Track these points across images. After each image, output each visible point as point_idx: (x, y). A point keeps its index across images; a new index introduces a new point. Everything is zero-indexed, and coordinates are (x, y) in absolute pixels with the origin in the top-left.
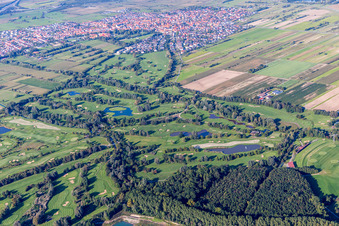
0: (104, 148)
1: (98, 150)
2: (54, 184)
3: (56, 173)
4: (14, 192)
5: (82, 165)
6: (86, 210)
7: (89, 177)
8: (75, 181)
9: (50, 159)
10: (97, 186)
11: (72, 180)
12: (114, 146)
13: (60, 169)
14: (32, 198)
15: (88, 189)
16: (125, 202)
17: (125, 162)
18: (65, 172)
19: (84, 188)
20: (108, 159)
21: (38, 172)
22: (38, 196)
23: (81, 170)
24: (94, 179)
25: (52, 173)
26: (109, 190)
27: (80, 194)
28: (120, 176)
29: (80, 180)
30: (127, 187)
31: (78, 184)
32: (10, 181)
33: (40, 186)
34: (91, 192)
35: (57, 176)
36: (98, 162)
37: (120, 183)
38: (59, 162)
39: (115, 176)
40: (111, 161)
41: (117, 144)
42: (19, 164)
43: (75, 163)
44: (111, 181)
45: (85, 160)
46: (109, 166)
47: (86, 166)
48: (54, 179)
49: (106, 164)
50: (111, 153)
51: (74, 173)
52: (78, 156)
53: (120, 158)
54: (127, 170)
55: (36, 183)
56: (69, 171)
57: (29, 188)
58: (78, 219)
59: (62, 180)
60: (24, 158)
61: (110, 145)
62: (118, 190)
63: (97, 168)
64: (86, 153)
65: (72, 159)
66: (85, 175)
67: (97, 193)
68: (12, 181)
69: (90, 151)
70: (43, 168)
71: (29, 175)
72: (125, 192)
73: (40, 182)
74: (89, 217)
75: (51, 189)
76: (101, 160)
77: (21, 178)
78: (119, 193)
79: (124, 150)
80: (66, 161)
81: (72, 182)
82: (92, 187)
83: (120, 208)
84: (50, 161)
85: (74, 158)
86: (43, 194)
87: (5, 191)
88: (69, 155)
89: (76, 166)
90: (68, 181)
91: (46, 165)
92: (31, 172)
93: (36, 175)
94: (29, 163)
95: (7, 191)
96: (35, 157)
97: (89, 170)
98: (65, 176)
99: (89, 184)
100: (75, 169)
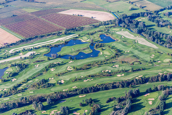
2: (132, 101)
3: (138, 91)
4: (96, 101)
5: (165, 88)
7: (167, 102)
8: (154, 102)
9: (138, 75)
11: (151, 101)
13: (143, 88)
14: (109, 110)
15: (163, 113)
18: (147, 92)
19: (158, 112)
21: (123, 87)
22: (115, 109)
23: (163, 92)
25: (134, 90)
29: (159, 102)
31: (155, 106)
32: (96, 89)
33: (120, 100)
35: (139, 94)
38: (145, 80)
42: (110, 75)
43: (159, 84)
47: (167, 90)
48: (135, 96)
51: (155, 94)
52: (165, 79)
55: (117, 97)
56: (152, 91)
57: (110, 100)
59: (142, 99)
60: (116, 70)
65: (158, 80)
66: (164, 99)
68: (98, 90)
70: (129, 84)
71: (114, 87)
73: (121, 97)
77: (107, 88)
80: (152, 81)
81: (150, 103)
84: (137, 78)
85: (160, 79)
86: (120, 109)
87: (88, 98)
88: (156, 76)
89: (159, 88)
90: (147, 101)
91: (133, 81)
92: (117, 85)
93: (121, 89)
94: (119, 75)
95: (91, 99)
96: (126, 71)
97: (170, 94)
98: (146, 95)
99: (164, 109)
100: (157, 90)
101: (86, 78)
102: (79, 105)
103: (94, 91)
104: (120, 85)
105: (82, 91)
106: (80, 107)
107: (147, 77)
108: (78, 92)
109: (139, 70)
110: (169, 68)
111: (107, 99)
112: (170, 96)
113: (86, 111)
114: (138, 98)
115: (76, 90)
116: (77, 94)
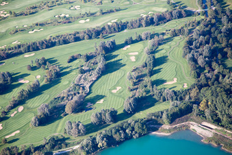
0: (190, 14)
1: (180, 16)
2: (106, 58)
3: (113, 43)
4: (52, 61)
5: (152, 37)
6: (141, 103)
7: (157, 56)
8: (138, 58)
9: (111, 20)
10: (166, 71)
11: (133, 56)
12: (205, 13)
13: (119, 38)
14: (73, 73)
15: (152, 73)
16: (197, 102)
17: (215, 40)
18: (126, 43)
19: (146, 71)
20: (190, 32)
21: (90, 38)
22: (83, 72)
23: (149, 43)
24: (163, 60)
25: (108, 42)
26: (181, 80)
27: (139, 79)
28: (200, 61)
29: (145, 58)
30: (207, 79)
31: (140, 64)
32: (50, 44)
33: (88, 58)
34: (155, 77)
35: (114, 47)
36: (175, 34)
37: (199, 71)
38: (122, 27)
39: (194, 60)
40: (194, 35)
41: (211, 10)
42: (68, 21)
43: (144, 31)
44: (186, 67)
45: (159, 29)
46: (190, 42)
47: (156, 38)
48: (109, 50)
49: (187, 39)
50: (199, 23)
51: (139, 46)
52: (150, 22)
53: (209, 33)
54: (213, 53)
55: (83, 53)
56: (133, 42)
57: (73, 59)
58: (127, 114)
59: (120, 54)
60: (76, 13)
61: (200, 10)
62: (193, 81)
63: (172, 43)
64: (162, 19)
65: (140, 26)
66: (153, 52)
67: (163, 82)
68: (53, 44)
69: (168, 16)
70: (98, 33)
71: (77, 39)
72: (200, 87)
73: (89, 52)
74: (142, 115)
75: (100, 65)
76: (181, 31)
77: (66, 42)
78: (193, 86)
79: (219, 21)
80: (133, 27)
81: (133, 59)
82: (158, 71)
83: (187, 110)
84: (109, 24)
85: (143, 23)
86: (89, 71)
87: (40, 57)
88: (137, 18)
89: (143, 37)
90: (128, 56)
91: (104, 29)
92: (80, 35)
93: (86, 41)
94: (82, 21)
95: (43, 59)
96: (92, 14)
97: (160, 44)
98: (125, 48)
99: (154, 66)
100: (141, 40)
101: (32, 28)
102: (26, 69)
103: (47, 47)
104: (86, 36)
105: (29, 47)
106: (28, 72)
107: (123, 21)
108: (22, 49)
109: (111, 11)
110: (155, 6)
111: (68, 58)
112: (160, 47)
113: (39, 77)
114: (114, 53)
115: (19, 46)
116: (21, 53)
